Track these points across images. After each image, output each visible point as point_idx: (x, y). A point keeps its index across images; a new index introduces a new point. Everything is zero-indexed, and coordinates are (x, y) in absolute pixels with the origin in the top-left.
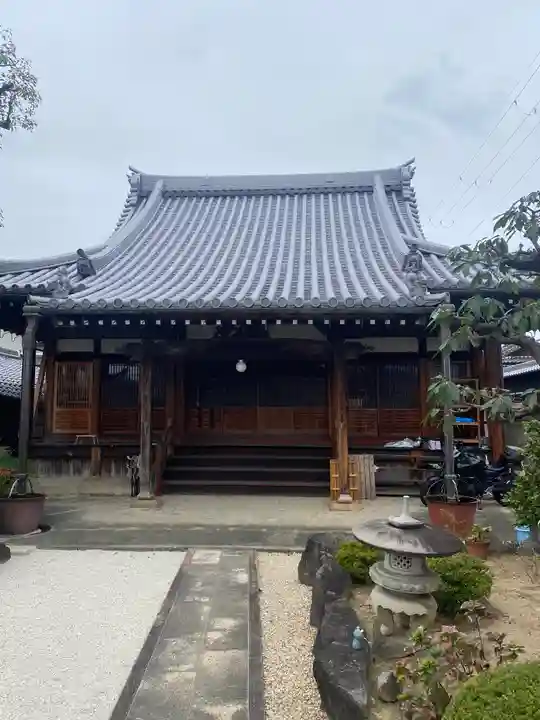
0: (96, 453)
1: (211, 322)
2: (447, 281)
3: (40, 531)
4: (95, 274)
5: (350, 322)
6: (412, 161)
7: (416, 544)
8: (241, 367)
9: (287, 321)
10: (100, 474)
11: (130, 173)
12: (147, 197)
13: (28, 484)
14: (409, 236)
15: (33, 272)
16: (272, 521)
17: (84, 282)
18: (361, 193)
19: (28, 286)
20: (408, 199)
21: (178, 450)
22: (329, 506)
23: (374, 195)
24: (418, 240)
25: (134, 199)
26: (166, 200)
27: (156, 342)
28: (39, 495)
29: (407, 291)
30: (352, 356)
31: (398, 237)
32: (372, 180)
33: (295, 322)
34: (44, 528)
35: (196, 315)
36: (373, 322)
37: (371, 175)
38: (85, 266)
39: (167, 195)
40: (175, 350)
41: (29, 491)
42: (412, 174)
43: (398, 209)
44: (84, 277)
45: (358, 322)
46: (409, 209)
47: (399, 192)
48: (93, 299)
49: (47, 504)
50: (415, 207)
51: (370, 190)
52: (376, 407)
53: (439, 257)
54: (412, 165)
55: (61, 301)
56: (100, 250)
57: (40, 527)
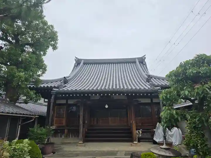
0: (66, 131)
1: (100, 94)
2: (158, 84)
3: (52, 153)
4: (68, 83)
5: (136, 94)
6: (145, 55)
7: (170, 154)
8: (107, 107)
9: (119, 94)
10: (67, 137)
11: (75, 58)
12: (80, 64)
13: (50, 140)
14: (146, 73)
15: (52, 83)
16: (116, 149)
17: (65, 85)
18: (133, 63)
19: (51, 86)
20: (145, 64)
21: (88, 130)
22: (131, 145)
23: (136, 63)
24: (149, 74)
25: (76, 65)
26: (85, 64)
27: (84, 100)
28: (52, 143)
29: (149, 87)
30: (136, 103)
31: (144, 74)
32: (135, 60)
33: (121, 94)
34: (54, 153)
35: (95, 93)
36: (141, 95)
37: (135, 58)
38: (65, 81)
39: (84, 64)
40: (89, 102)
41: (50, 142)
42: (145, 58)
43: (142, 67)
44: (65, 83)
45: (138, 95)
46: (145, 67)
47: (142, 63)
48: (70, 89)
49: (55, 146)
50: (146, 66)
51: (135, 62)
52: (141, 117)
53: (155, 78)
54: (145, 56)
55: (61, 90)
56: (69, 77)
57: (52, 152)
